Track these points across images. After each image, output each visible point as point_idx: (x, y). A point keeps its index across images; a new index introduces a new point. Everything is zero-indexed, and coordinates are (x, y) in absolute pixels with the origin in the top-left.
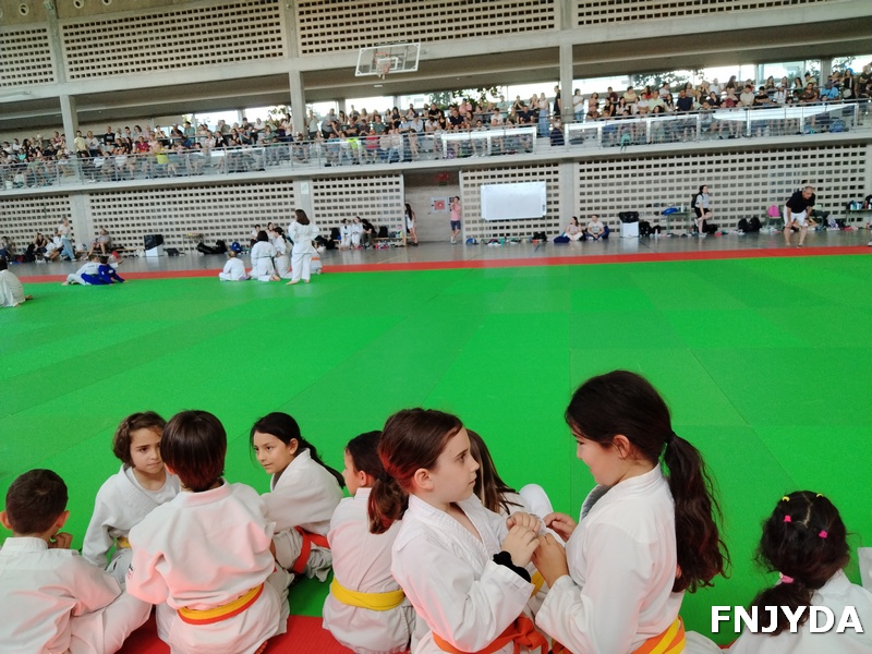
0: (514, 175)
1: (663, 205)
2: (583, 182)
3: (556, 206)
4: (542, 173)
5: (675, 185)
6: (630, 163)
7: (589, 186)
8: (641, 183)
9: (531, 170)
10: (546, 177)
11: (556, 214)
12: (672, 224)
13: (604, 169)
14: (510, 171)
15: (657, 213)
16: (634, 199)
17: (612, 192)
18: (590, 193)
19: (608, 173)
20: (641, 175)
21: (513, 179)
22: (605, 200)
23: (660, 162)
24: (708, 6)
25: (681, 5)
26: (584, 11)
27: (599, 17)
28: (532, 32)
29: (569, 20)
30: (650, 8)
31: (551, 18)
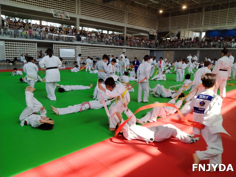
0: (66, 47)
2: (81, 50)
3: (76, 55)
4: (73, 47)
5: (98, 53)
6: (90, 47)
8: (92, 52)
9: (70, 46)
10: (74, 48)
14: (66, 46)
15: (95, 58)
16: (91, 55)
18: (83, 53)
19: (86, 49)
20: (92, 50)
21: (66, 48)
23: (95, 48)
24: (103, 18)
25: (99, 16)
26: (82, 11)
27: (85, 14)
28: (71, 13)
29: (79, 13)
30: (94, 15)
31: (75, 11)
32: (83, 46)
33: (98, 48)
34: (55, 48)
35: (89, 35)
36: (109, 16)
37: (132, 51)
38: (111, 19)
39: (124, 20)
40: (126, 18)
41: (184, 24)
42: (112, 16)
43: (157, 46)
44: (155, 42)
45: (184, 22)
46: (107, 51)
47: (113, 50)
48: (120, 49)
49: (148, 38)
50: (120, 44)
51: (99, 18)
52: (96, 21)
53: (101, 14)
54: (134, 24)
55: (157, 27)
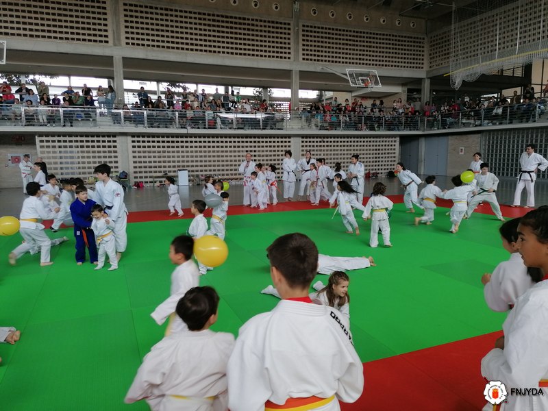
0: (82, 142)
3: (116, 164)
4: (104, 142)
7: (139, 152)
10: (107, 144)
11: (116, 170)
18: (140, 157)
24: (208, 48)
25: (192, 44)
26: (130, 36)
27: (140, 42)
28: (92, 43)
29: (119, 39)
30: (173, 42)
31: (106, 36)
32: (139, 135)
33: (193, 139)
34: (41, 147)
36: (232, 43)
37: (326, 144)
38: (239, 51)
39: (287, 51)
40: (298, 43)
42: (242, 42)
43: (423, 123)
46: (228, 149)
47: (253, 144)
48: (280, 140)
51: (195, 52)
52: (184, 60)
53: (199, 37)
54: (331, 59)
55: (425, 62)
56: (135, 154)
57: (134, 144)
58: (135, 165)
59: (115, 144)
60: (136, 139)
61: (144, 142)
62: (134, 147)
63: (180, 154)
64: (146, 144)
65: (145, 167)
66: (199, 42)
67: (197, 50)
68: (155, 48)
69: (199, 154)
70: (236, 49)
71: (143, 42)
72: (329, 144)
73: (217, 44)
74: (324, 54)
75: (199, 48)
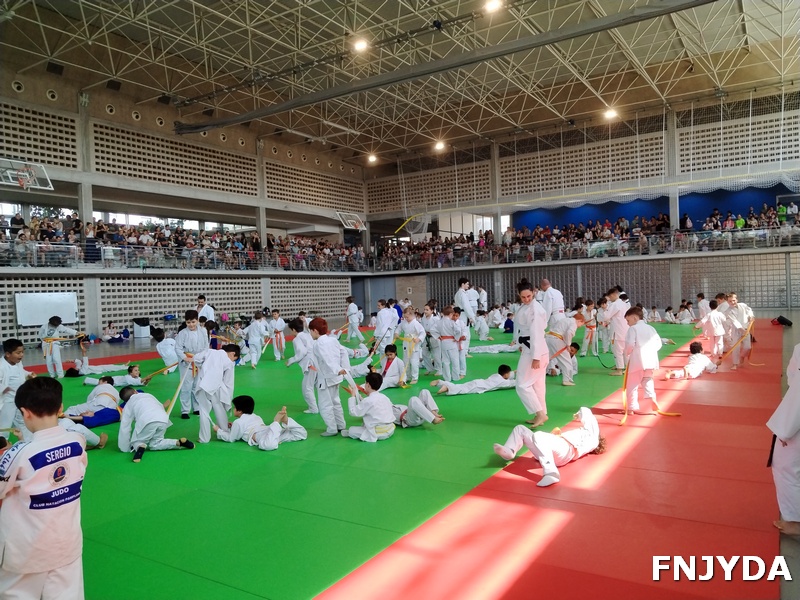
0: (43, 285)
1: (161, 313)
2: (103, 294)
3: (82, 314)
4: (69, 285)
5: (167, 298)
6: (137, 281)
7: (108, 297)
8: (145, 296)
11: (83, 320)
12: (168, 327)
13: (118, 284)
14: (40, 282)
16: (141, 308)
17: (125, 303)
18: (109, 303)
19: (121, 287)
20: (145, 290)
21: (43, 289)
22: (120, 309)
25: (164, 174)
26: (100, 161)
27: (111, 169)
28: (59, 166)
29: (89, 165)
30: (145, 171)
31: (74, 160)
32: (108, 277)
33: (166, 281)
35: (133, 240)
36: (203, 176)
37: (292, 285)
38: (210, 185)
39: (254, 187)
40: (263, 180)
41: (444, 196)
42: (213, 175)
43: (371, 265)
44: (364, 251)
45: (444, 188)
47: (225, 286)
48: (251, 281)
49: (341, 240)
50: (249, 265)
51: (167, 183)
53: (171, 167)
54: (291, 198)
55: (364, 206)
56: (104, 300)
57: (103, 288)
58: (104, 313)
59: (81, 288)
60: (105, 281)
61: (113, 285)
62: (102, 291)
63: (153, 299)
64: (116, 288)
65: (115, 315)
66: (171, 173)
67: (169, 181)
68: (127, 177)
69: (172, 298)
70: (207, 182)
71: (114, 169)
72: (294, 285)
73: (189, 176)
74: (285, 193)
75: (171, 179)
